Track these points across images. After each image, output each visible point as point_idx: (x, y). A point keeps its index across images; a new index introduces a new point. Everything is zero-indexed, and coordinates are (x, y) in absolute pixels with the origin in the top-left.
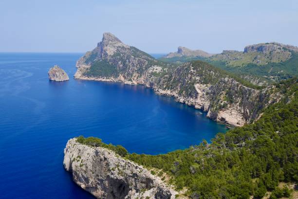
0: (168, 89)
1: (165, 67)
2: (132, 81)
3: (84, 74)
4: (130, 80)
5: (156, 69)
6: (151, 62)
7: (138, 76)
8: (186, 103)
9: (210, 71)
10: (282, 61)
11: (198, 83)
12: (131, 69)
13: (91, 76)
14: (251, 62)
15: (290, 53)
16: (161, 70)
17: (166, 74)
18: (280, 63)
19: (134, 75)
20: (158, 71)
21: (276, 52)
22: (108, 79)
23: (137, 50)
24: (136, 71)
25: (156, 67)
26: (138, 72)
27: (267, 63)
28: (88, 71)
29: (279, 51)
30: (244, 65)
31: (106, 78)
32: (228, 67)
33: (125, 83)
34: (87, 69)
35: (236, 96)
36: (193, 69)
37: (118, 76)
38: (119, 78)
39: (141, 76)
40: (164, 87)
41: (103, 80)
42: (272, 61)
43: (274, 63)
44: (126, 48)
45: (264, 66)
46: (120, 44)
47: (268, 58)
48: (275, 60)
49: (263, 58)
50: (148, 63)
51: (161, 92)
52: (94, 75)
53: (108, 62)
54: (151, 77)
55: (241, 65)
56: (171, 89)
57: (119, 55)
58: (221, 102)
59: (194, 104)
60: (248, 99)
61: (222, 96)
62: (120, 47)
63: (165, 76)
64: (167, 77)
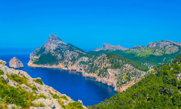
0: (91, 73)
1: (91, 57)
2: (67, 68)
3: (34, 63)
4: (66, 67)
5: (85, 59)
6: (81, 54)
7: (72, 64)
8: (102, 82)
9: (119, 60)
10: (172, 53)
11: (110, 68)
12: (67, 59)
13: (39, 64)
14: (152, 54)
15: (178, 48)
16: (88, 60)
17: (91, 62)
18: (171, 54)
19: (69, 63)
20: (85, 61)
21: (168, 47)
22: (51, 66)
23: (72, 46)
24: (70, 60)
25: (84, 58)
26: (72, 61)
27: (162, 55)
28: (38, 60)
29: (170, 46)
30: (147, 56)
31: (50, 66)
32: (136, 57)
33: (63, 69)
34: (37, 59)
35: (132, 76)
36: (107, 59)
37: (58, 64)
38: (59, 66)
39: (74, 64)
40: (89, 71)
41: (48, 67)
42: (166, 53)
43: (167, 54)
44: (64, 45)
45: (160, 56)
46: (60, 42)
47: (163, 50)
48: (168, 52)
49: (160, 51)
50: (79, 54)
51: (86, 75)
52: (42, 63)
53: (52, 55)
54: (81, 64)
55: (145, 56)
56: (93, 72)
57: (59, 49)
58: (123, 80)
59: (107, 82)
60: (139, 77)
61: (124, 76)
62: (60, 44)
63: (90, 64)
64: (90, 65)
